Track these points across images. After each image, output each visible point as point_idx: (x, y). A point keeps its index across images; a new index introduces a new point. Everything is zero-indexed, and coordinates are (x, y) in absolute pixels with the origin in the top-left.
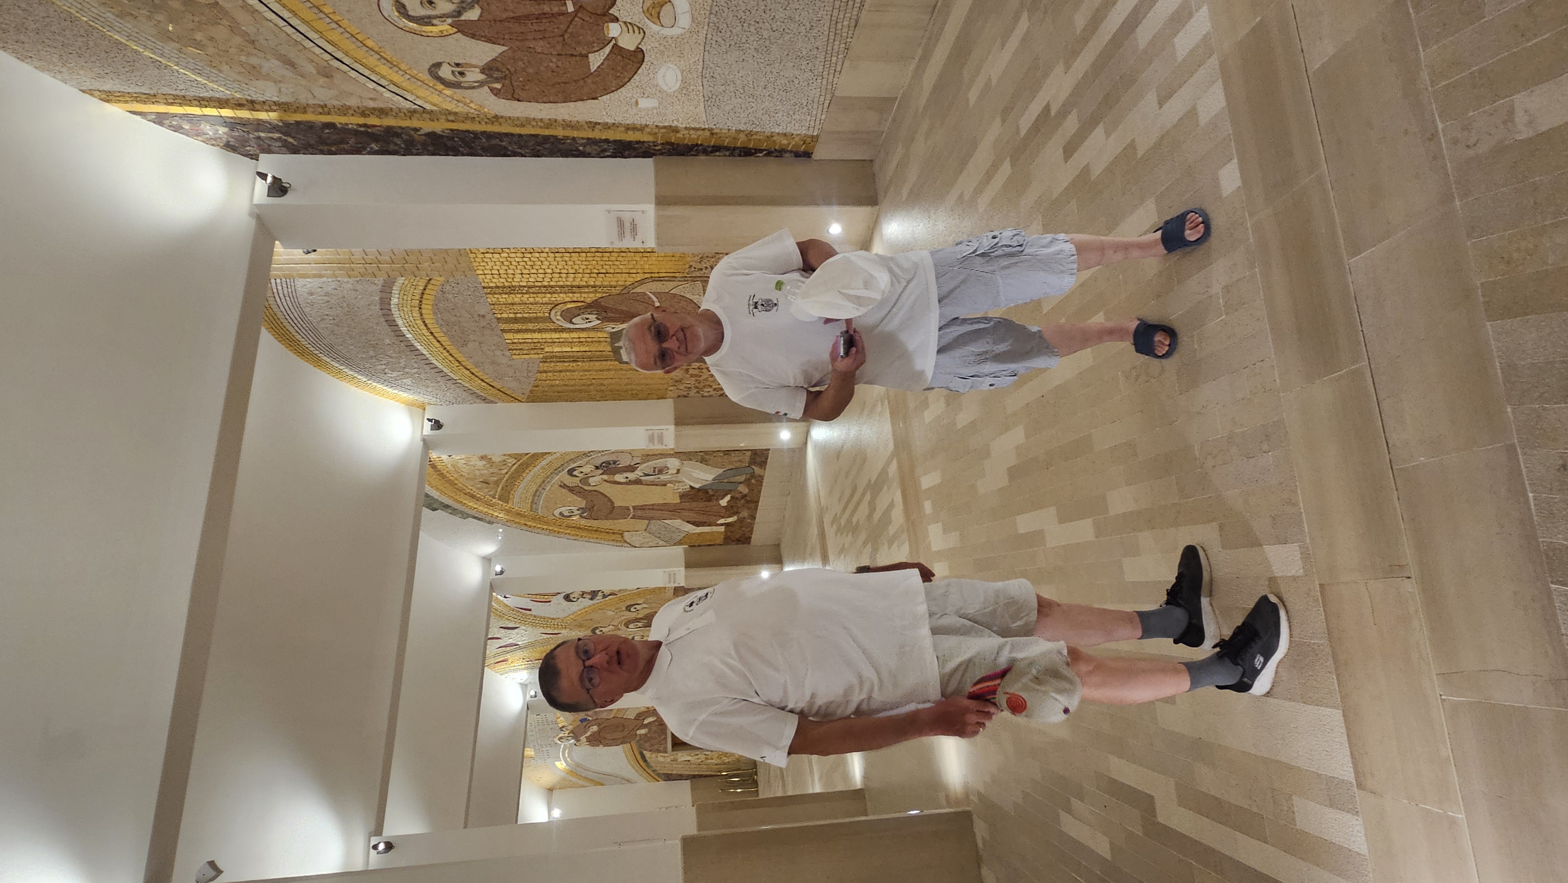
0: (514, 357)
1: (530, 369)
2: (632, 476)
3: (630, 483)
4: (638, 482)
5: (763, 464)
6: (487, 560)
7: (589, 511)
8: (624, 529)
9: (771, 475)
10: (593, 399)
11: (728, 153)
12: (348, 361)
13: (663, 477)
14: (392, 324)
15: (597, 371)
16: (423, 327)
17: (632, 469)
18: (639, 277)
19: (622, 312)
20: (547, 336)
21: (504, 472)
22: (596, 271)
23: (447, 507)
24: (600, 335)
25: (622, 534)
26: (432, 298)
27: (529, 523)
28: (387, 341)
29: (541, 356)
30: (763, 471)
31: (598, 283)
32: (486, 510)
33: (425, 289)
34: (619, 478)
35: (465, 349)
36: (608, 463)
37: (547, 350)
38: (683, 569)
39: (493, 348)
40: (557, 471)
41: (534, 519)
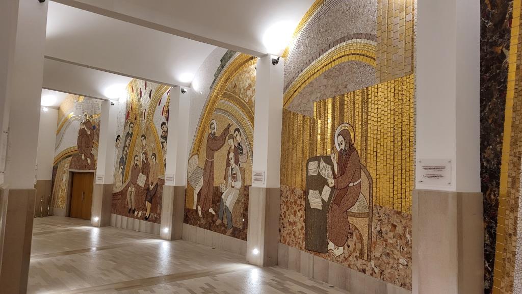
0: (315, 103)
1: (306, 112)
2: (232, 162)
3: (228, 161)
4: (228, 164)
5: (233, 235)
6: (189, 86)
7: (212, 138)
8: (200, 155)
9: (226, 239)
10: (283, 144)
11: (488, 242)
12: (318, 19)
13: (230, 179)
14: (343, 40)
15: (303, 147)
16: (339, 56)
17: (237, 162)
18: (373, 176)
19: (346, 163)
20: (329, 121)
21: (241, 96)
22: (378, 151)
23: (223, 67)
24: (329, 150)
25: (197, 154)
26: (360, 60)
27: (209, 107)
28: (330, 38)
29: (315, 118)
30: (229, 234)
31: (369, 152)
32: (219, 86)
33: (367, 56)
34: (232, 155)
35: (322, 77)
36: (242, 149)
37: (319, 122)
38: (174, 185)
39: (323, 92)
40: (238, 122)
41: (210, 109)
